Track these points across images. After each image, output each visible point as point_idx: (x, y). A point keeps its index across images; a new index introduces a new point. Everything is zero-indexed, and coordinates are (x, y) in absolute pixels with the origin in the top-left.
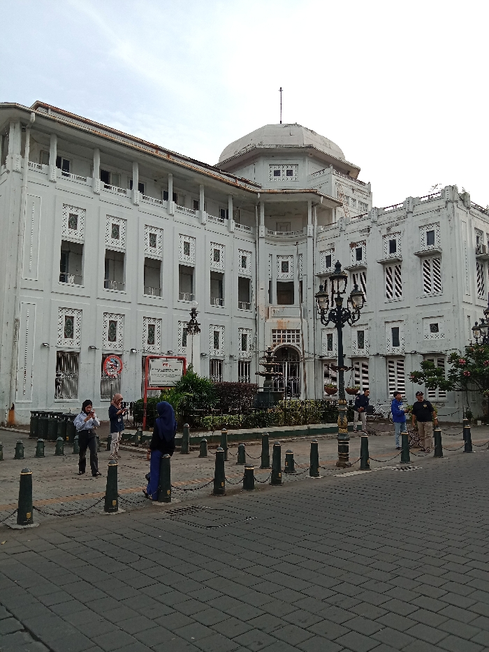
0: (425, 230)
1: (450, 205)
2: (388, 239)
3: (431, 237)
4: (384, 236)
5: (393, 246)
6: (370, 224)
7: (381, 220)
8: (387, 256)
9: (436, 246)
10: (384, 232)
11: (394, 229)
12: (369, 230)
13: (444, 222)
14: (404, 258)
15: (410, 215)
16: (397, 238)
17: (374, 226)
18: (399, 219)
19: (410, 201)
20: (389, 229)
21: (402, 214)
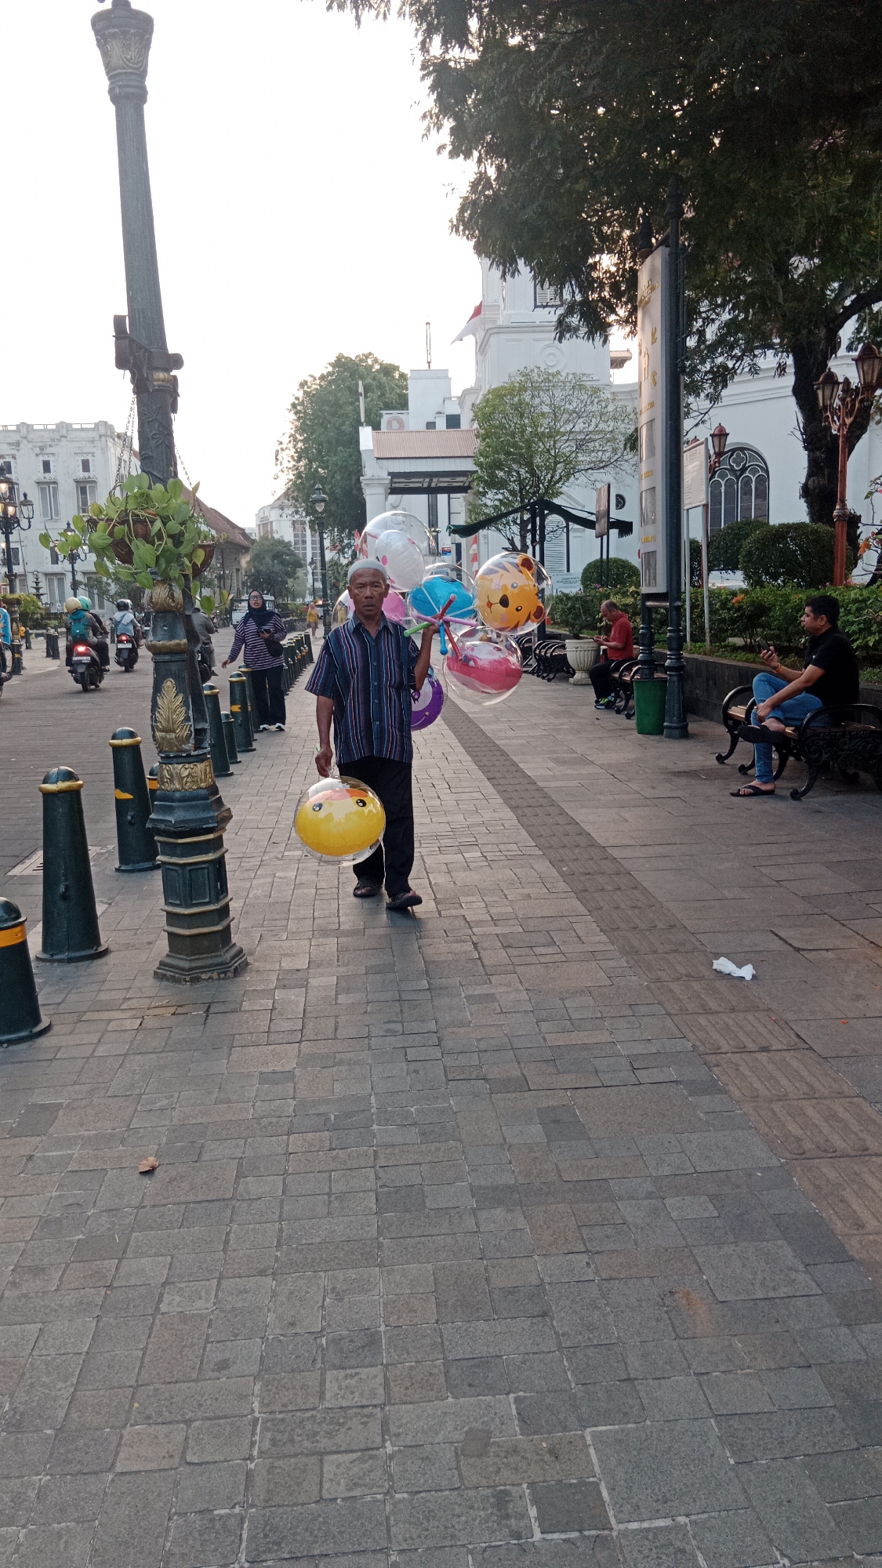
0: (80, 458)
1: (103, 439)
2: (41, 458)
3: (86, 466)
4: (37, 455)
5: (47, 467)
6: (19, 439)
7: (31, 436)
8: (40, 475)
9: (91, 474)
10: (37, 451)
11: (49, 450)
12: (18, 444)
13: (98, 453)
14: (61, 481)
15: (63, 439)
16: (51, 459)
17: (25, 442)
18: (53, 440)
19: (61, 425)
20: (42, 448)
21: (56, 436)
